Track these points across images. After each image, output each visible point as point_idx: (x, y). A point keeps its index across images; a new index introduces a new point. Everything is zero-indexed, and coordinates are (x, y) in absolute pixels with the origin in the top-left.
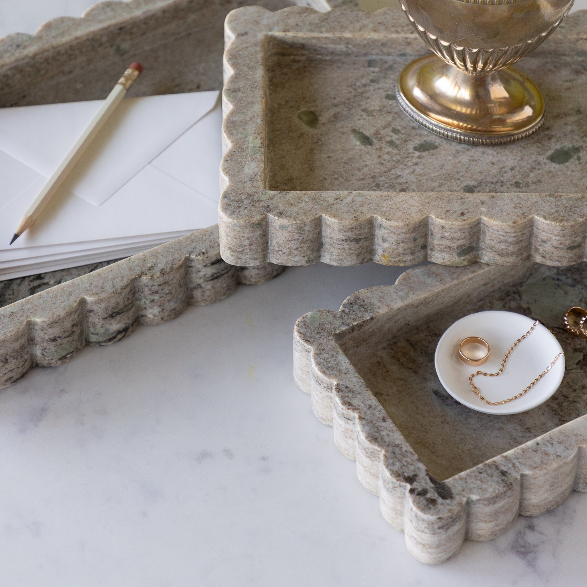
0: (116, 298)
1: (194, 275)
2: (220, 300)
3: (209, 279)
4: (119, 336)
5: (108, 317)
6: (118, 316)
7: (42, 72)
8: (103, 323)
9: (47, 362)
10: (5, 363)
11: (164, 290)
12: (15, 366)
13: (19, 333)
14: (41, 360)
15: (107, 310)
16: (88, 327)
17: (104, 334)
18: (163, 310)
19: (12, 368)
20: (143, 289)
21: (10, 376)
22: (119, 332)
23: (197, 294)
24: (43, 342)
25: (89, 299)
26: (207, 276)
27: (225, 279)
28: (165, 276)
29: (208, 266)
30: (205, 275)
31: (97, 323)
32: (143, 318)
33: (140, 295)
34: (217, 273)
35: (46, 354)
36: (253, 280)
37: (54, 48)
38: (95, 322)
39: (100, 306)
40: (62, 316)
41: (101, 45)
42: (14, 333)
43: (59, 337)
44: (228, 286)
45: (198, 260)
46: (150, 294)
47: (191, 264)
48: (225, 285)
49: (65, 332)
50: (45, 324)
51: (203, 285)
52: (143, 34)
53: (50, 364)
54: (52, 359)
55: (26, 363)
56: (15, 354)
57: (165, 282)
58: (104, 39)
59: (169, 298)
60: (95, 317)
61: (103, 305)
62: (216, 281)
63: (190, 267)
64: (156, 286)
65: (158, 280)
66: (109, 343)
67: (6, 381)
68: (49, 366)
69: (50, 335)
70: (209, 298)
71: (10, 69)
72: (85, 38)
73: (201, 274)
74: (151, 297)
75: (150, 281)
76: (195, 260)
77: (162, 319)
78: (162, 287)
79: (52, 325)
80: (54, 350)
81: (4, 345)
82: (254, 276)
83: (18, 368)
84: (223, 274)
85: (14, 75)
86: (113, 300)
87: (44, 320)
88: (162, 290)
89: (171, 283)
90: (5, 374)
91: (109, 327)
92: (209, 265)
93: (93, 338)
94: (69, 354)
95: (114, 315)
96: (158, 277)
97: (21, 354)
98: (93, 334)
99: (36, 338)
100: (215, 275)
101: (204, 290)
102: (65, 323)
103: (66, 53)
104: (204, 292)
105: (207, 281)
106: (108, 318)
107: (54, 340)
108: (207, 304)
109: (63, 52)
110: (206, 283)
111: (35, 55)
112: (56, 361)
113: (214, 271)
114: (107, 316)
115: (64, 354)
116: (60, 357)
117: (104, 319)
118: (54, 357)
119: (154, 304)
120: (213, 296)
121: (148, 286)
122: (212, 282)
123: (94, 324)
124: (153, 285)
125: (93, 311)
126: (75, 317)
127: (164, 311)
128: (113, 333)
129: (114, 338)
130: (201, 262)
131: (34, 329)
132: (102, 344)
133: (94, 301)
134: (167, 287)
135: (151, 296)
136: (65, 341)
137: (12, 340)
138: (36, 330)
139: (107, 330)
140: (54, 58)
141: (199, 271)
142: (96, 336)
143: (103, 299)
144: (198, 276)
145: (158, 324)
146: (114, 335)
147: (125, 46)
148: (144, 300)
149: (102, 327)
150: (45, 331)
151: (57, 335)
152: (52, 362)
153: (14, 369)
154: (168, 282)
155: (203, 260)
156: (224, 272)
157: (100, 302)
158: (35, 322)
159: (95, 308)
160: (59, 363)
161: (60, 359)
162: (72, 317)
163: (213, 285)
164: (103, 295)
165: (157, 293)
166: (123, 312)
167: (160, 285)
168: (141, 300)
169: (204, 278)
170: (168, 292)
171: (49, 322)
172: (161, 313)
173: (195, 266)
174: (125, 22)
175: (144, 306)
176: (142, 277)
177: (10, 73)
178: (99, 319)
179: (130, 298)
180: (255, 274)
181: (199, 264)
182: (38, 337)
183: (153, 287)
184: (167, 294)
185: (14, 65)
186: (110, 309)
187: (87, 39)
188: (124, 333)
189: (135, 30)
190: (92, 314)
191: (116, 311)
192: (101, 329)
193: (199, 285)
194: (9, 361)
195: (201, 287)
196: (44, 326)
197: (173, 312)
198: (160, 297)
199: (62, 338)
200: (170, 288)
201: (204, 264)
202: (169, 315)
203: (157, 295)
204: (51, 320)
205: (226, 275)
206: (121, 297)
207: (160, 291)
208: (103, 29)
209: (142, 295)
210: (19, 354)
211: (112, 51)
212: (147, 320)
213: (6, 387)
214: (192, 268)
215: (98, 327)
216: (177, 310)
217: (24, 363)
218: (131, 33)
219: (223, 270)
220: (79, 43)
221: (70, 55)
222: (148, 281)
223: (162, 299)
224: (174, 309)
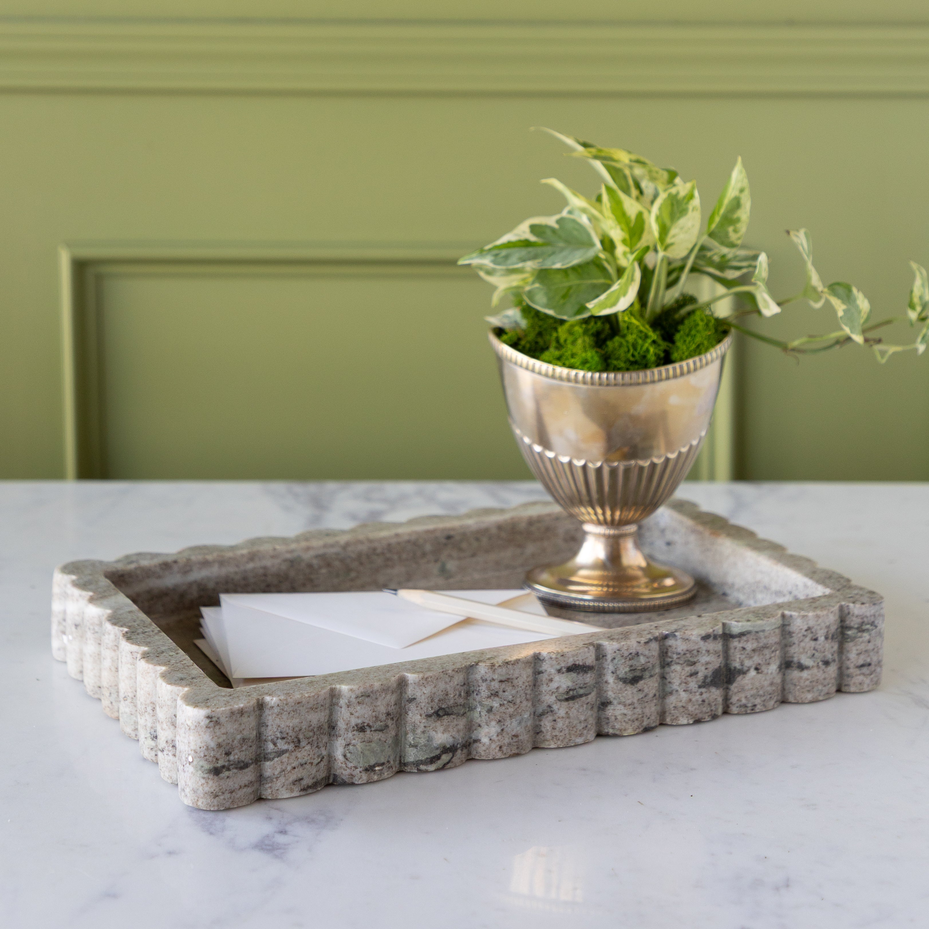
0: (446, 683)
1: (544, 688)
2: (576, 745)
3: (563, 698)
4: (445, 758)
5: (433, 714)
6: (446, 716)
7: (353, 574)
8: (426, 725)
9: (348, 771)
10: (296, 746)
11: (506, 693)
12: (309, 758)
13: (320, 698)
14: (341, 768)
15: (432, 701)
16: (406, 734)
17: (425, 746)
18: (502, 730)
19: (303, 761)
20: (479, 686)
21: (300, 776)
22: (445, 750)
23: (546, 723)
24: (347, 730)
25: (411, 677)
26: (561, 690)
27: (582, 706)
28: (508, 666)
29: (563, 673)
30: (558, 688)
31: (419, 723)
32: (475, 745)
33: (474, 700)
34: (573, 690)
35: (348, 755)
36: (618, 726)
37: (370, 541)
38: (416, 721)
39: (424, 690)
40: (375, 689)
41: (424, 555)
42: (313, 694)
43: (368, 725)
44: (585, 720)
45: (551, 658)
46: (489, 697)
47: (541, 666)
48: (582, 718)
49: (376, 717)
50: (354, 696)
51: (555, 707)
52: (474, 555)
53: (352, 776)
54: (356, 768)
55: (322, 764)
56: (311, 734)
57: (509, 679)
58: (428, 547)
59: (511, 710)
60: (416, 712)
61: (427, 690)
62: (571, 702)
63: (540, 673)
64: (496, 681)
65: (499, 670)
66: (432, 768)
67: (294, 783)
68: (350, 781)
69: (358, 717)
70: (561, 734)
71: (317, 557)
72: (406, 538)
73: (554, 685)
74: (488, 702)
75: (490, 670)
76: (546, 659)
77: (501, 747)
78: (503, 685)
79: (363, 698)
80: (360, 749)
81: (298, 711)
82: (619, 717)
83: (312, 763)
84: (581, 696)
85: (320, 567)
86: (442, 686)
87: (352, 687)
88: (504, 692)
89: (515, 682)
90: (294, 768)
91: (432, 733)
92: (564, 670)
93: (411, 755)
94: (378, 766)
95: (441, 713)
96: (500, 666)
97: (318, 739)
98: (411, 746)
99: (339, 723)
100: (571, 693)
101: (556, 717)
102: (379, 703)
103: (383, 554)
104: (555, 721)
105: (560, 700)
106: (433, 717)
107: (361, 729)
108: (558, 748)
109: (379, 551)
110: (559, 703)
111: (347, 545)
112: (360, 772)
113: (570, 684)
114: (432, 711)
115: (372, 763)
116: (366, 765)
117: (429, 716)
118: (359, 762)
119: (492, 717)
120: (567, 732)
121: (486, 680)
122: (566, 703)
123: (414, 726)
124: (493, 680)
125: (415, 699)
126: (391, 698)
127: (504, 734)
128: (437, 749)
129: (438, 757)
130: (554, 662)
131: (338, 704)
132: (422, 767)
133: (417, 680)
134: (511, 688)
135: (489, 700)
136: (377, 736)
137: (310, 706)
138: (341, 707)
139: (430, 739)
140: (368, 556)
141: (551, 680)
142: (415, 750)
143: (429, 679)
144: (549, 688)
145: (494, 759)
146: (438, 752)
147: (451, 565)
148: (479, 709)
149: (424, 732)
150: (351, 710)
151: (367, 721)
152: (354, 773)
153: (306, 764)
154: (512, 679)
155: (556, 658)
156: (581, 691)
157: (425, 682)
158: (340, 691)
159: (417, 694)
160: (365, 777)
161: (366, 770)
162: (388, 697)
163: (567, 710)
164: (429, 674)
165: (498, 696)
166: (452, 714)
167: (501, 681)
168: (475, 708)
169: (556, 694)
170: (510, 698)
171: (358, 692)
172: (500, 736)
173: (546, 671)
174: (453, 529)
175: (478, 721)
176: (480, 664)
177: (315, 562)
178: (421, 715)
179: (462, 694)
180: (621, 714)
181: (552, 666)
182: (342, 721)
183: (493, 683)
184: (509, 702)
185: (321, 552)
186: (436, 701)
187: (409, 541)
188: (451, 755)
189: (464, 545)
190: (412, 706)
191: (443, 706)
192: (422, 736)
193: (549, 707)
194: (303, 743)
195: (552, 711)
196: (351, 699)
197: (515, 739)
198: (501, 705)
199: (373, 729)
200: (514, 692)
201: (558, 667)
202: (509, 744)
203: (497, 699)
204: (362, 689)
205: (584, 698)
206: (451, 684)
207: (501, 693)
208: (428, 532)
209: (478, 698)
210: (315, 737)
211: (435, 568)
212: (480, 749)
213: (293, 795)
214: (541, 675)
215: (419, 731)
216: (520, 738)
217: (320, 760)
218: (460, 549)
219: (581, 688)
220: (399, 543)
221: (388, 559)
222: (487, 671)
223: (503, 709)
224: (516, 736)
